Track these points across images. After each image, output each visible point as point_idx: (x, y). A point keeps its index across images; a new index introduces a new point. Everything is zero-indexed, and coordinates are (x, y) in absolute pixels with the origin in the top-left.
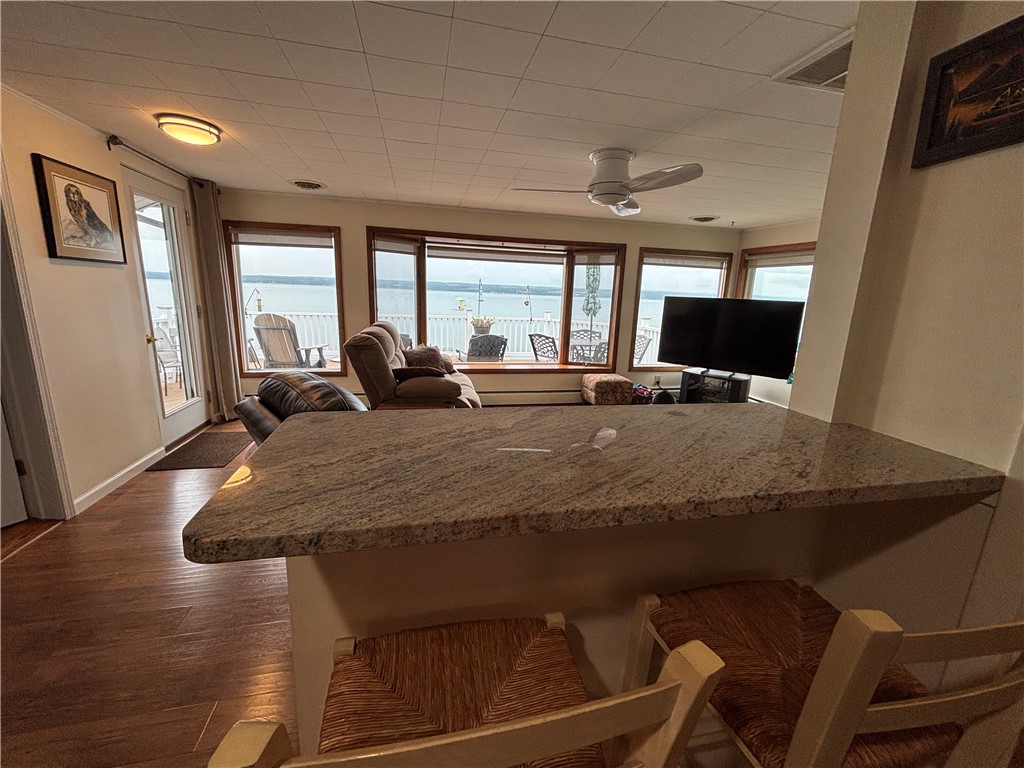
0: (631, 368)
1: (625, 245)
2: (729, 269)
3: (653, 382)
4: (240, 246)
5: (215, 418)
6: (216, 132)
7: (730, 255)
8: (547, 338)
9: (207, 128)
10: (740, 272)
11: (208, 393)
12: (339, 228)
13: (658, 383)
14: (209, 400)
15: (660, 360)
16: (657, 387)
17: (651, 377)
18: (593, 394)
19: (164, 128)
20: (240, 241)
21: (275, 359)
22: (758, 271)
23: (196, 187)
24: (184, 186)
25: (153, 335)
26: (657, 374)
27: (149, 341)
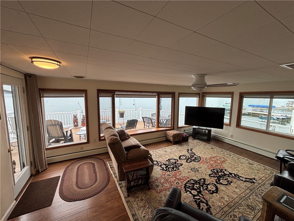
0: (178, 128)
1: (175, 92)
2: (199, 97)
3: (183, 131)
4: (44, 98)
5: (34, 172)
6: (59, 64)
7: (199, 94)
8: (149, 118)
9: (56, 63)
10: (202, 98)
11: (31, 163)
12: (86, 90)
13: (185, 131)
14: (31, 165)
15: (185, 124)
16: (185, 132)
17: (183, 129)
18: (172, 138)
19: (34, 63)
20: (44, 96)
21: (53, 136)
22: (207, 98)
23: (28, 78)
24: (23, 77)
25: (10, 148)
26: (184, 128)
27: (9, 151)
